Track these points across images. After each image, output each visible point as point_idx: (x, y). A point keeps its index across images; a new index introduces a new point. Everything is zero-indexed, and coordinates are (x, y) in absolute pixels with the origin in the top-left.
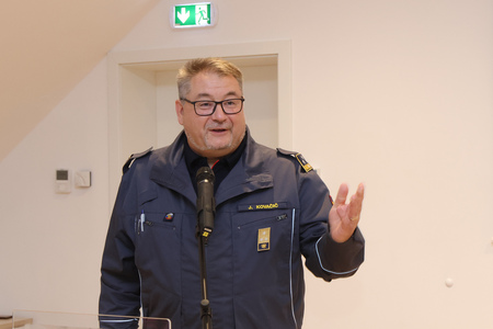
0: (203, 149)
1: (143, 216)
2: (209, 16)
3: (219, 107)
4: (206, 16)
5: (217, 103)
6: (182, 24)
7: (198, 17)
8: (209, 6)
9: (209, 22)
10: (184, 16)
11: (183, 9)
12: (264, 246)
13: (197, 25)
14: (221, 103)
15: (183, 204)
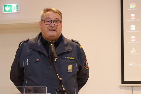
0: (46, 36)
1: (27, 60)
2: (17, 9)
3: (53, 22)
4: (16, 8)
5: (52, 21)
6: (7, 11)
7: (13, 9)
8: (17, 5)
9: (17, 11)
10: (7, 8)
11: (7, 6)
12: (70, 71)
13: (13, 12)
14: (53, 21)
15: (42, 56)
